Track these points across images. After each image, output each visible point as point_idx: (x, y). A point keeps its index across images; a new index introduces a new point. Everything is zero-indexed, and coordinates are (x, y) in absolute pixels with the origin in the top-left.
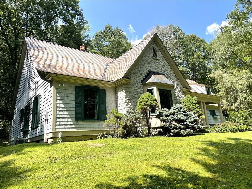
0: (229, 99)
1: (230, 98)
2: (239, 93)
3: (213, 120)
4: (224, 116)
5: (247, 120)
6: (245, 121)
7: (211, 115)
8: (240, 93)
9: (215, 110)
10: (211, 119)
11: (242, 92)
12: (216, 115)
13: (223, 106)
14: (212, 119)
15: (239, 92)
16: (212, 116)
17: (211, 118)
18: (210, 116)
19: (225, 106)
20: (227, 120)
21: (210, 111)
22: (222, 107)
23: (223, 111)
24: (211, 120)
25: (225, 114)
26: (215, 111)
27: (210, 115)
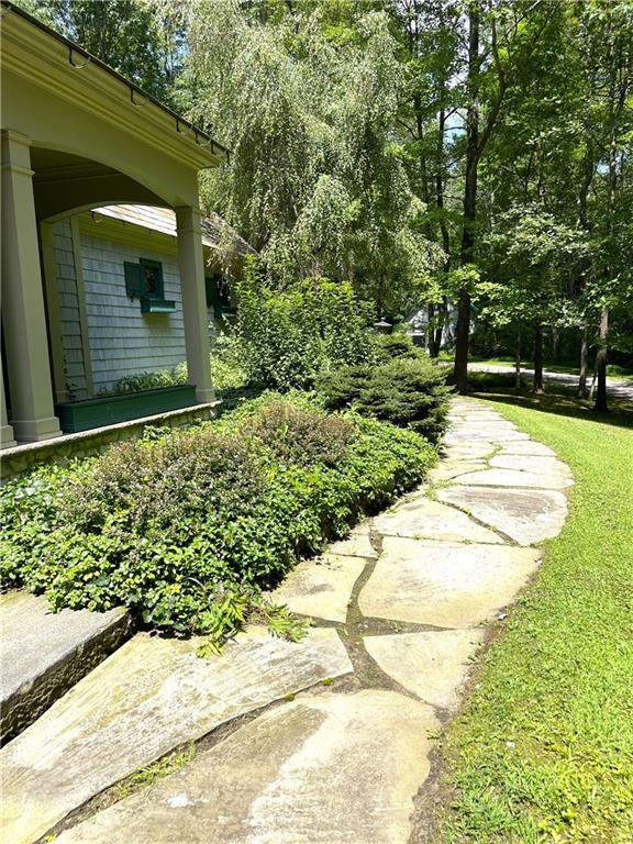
0: (255, 201)
1: (262, 193)
2: (311, 170)
3: (140, 333)
4: (209, 304)
5: (365, 368)
6: (357, 376)
7: (131, 295)
8: (317, 170)
9: (160, 264)
10: (129, 323)
11: (328, 166)
12: (168, 297)
13: (213, 246)
14: (140, 323)
15: (313, 161)
16: (137, 303)
17: (129, 313)
18: (127, 302)
19: (222, 249)
20: (227, 334)
21: (126, 265)
22: (207, 251)
23: (211, 276)
24: (130, 333)
25: (220, 298)
26: (165, 269)
27: (123, 291)
